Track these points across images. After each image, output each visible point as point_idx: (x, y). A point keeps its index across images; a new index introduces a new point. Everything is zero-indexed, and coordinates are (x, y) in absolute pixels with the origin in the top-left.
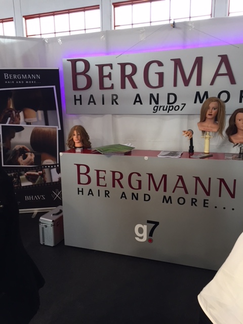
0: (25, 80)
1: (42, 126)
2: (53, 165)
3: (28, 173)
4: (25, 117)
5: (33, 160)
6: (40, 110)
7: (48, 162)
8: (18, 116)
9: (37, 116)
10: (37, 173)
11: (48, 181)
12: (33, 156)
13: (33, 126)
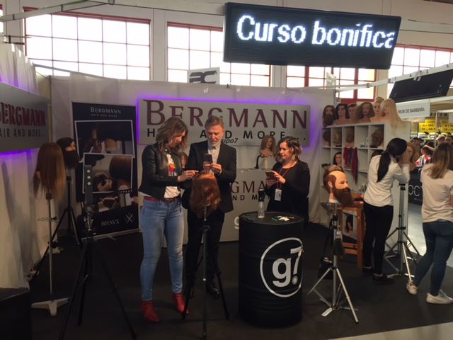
0: (108, 114)
1: (120, 155)
2: (127, 190)
3: (106, 198)
4: (106, 146)
5: (111, 186)
6: (119, 140)
7: (123, 187)
8: (100, 145)
9: (116, 146)
10: (114, 199)
11: (122, 205)
12: (111, 182)
13: (112, 155)
